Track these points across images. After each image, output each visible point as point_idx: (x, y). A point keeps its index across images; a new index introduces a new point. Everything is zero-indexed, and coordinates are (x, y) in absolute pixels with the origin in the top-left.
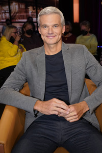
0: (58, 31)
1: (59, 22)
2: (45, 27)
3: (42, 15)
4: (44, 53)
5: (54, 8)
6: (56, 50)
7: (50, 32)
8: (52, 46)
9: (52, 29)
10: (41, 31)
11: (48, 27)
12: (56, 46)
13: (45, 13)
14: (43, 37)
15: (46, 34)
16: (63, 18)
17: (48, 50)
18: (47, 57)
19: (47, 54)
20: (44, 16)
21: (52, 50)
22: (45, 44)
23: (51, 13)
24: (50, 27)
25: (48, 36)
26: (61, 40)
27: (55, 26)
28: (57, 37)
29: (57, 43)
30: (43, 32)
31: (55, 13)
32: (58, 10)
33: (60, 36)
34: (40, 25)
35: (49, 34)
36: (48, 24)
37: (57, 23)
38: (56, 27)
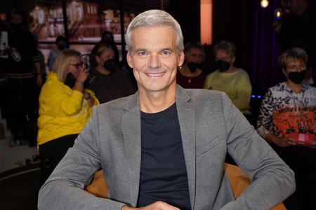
0: (170, 63)
1: (174, 43)
2: (143, 53)
3: (137, 26)
4: (137, 108)
5: (163, 13)
6: (164, 104)
7: (154, 65)
8: (156, 95)
9: (157, 58)
10: (133, 61)
11: (150, 53)
12: (165, 95)
13: (144, 24)
14: (137, 75)
15: (145, 69)
16: (180, 36)
17: (147, 101)
18: (145, 117)
19: (144, 110)
20: (142, 31)
21: (155, 103)
22: (140, 89)
23: (157, 24)
24: (154, 54)
26: (175, 82)
27: (165, 51)
28: (167, 75)
29: (167, 88)
30: (138, 63)
31: (166, 23)
32: (170, 17)
33: (174, 74)
34: (131, 48)
35: (151, 68)
36: (149, 47)
37: (169, 45)
38: (166, 53)
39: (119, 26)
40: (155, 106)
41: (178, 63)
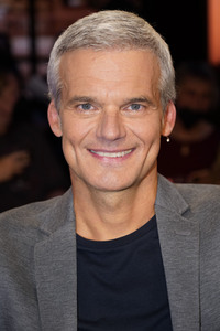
0: (145, 127)
1: (154, 84)
2: (86, 107)
3: (75, 47)
4: (69, 228)
5: (134, 19)
6: (129, 220)
7: (111, 133)
8: (112, 198)
9: (118, 118)
10: (62, 123)
11: (101, 105)
12: (132, 201)
13: (91, 43)
14: (70, 153)
15: (90, 140)
16: (167, 70)
17: (92, 214)
18: (86, 249)
19: (85, 233)
20: (85, 56)
21: (110, 217)
22: (77, 184)
23: (119, 43)
24: (111, 108)
25: (99, 146)
26: (155, 170)
27: (135, 104)
28: (139, 155)
29: (136, 183)
30: (74, 128)
31: (139, 42)
32: (148, 28)
33: (154, 152)
34: (58, 94)
35: (103, 139)
36: (98, 92)
37: (143, 91)
38: (136, 107)
39: (24, 21)
40: (108, 225)
41: (162, 128)
